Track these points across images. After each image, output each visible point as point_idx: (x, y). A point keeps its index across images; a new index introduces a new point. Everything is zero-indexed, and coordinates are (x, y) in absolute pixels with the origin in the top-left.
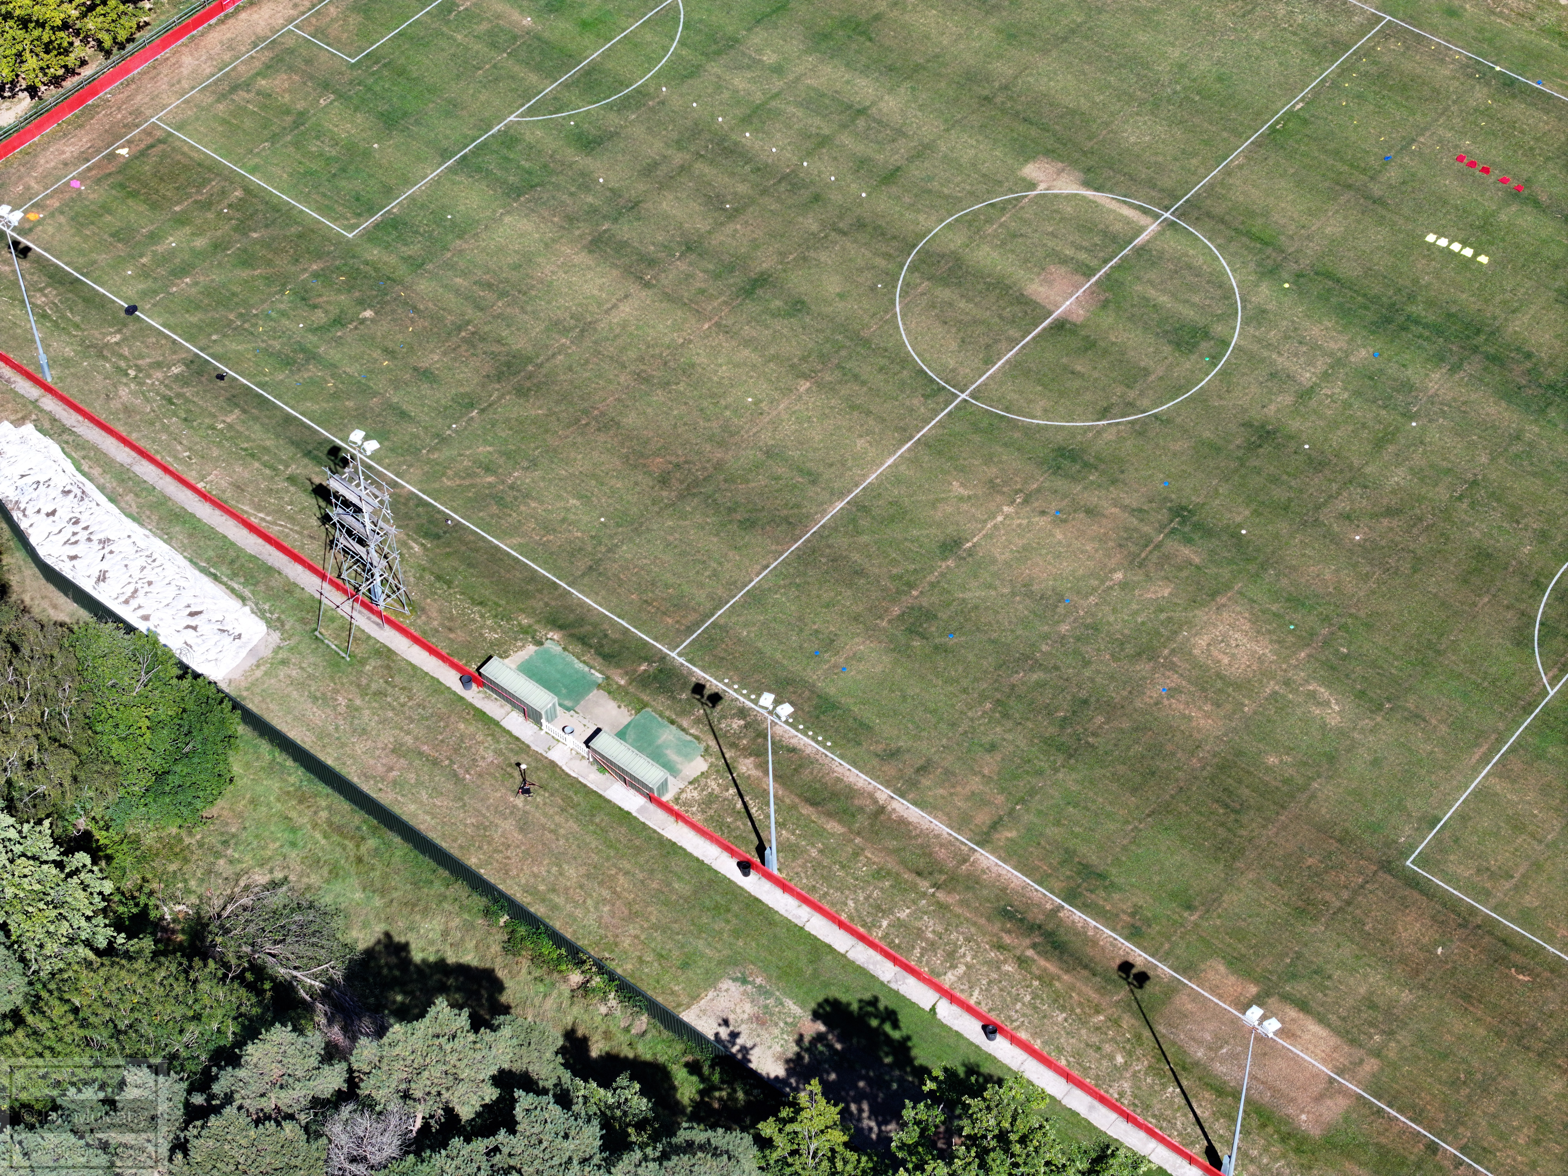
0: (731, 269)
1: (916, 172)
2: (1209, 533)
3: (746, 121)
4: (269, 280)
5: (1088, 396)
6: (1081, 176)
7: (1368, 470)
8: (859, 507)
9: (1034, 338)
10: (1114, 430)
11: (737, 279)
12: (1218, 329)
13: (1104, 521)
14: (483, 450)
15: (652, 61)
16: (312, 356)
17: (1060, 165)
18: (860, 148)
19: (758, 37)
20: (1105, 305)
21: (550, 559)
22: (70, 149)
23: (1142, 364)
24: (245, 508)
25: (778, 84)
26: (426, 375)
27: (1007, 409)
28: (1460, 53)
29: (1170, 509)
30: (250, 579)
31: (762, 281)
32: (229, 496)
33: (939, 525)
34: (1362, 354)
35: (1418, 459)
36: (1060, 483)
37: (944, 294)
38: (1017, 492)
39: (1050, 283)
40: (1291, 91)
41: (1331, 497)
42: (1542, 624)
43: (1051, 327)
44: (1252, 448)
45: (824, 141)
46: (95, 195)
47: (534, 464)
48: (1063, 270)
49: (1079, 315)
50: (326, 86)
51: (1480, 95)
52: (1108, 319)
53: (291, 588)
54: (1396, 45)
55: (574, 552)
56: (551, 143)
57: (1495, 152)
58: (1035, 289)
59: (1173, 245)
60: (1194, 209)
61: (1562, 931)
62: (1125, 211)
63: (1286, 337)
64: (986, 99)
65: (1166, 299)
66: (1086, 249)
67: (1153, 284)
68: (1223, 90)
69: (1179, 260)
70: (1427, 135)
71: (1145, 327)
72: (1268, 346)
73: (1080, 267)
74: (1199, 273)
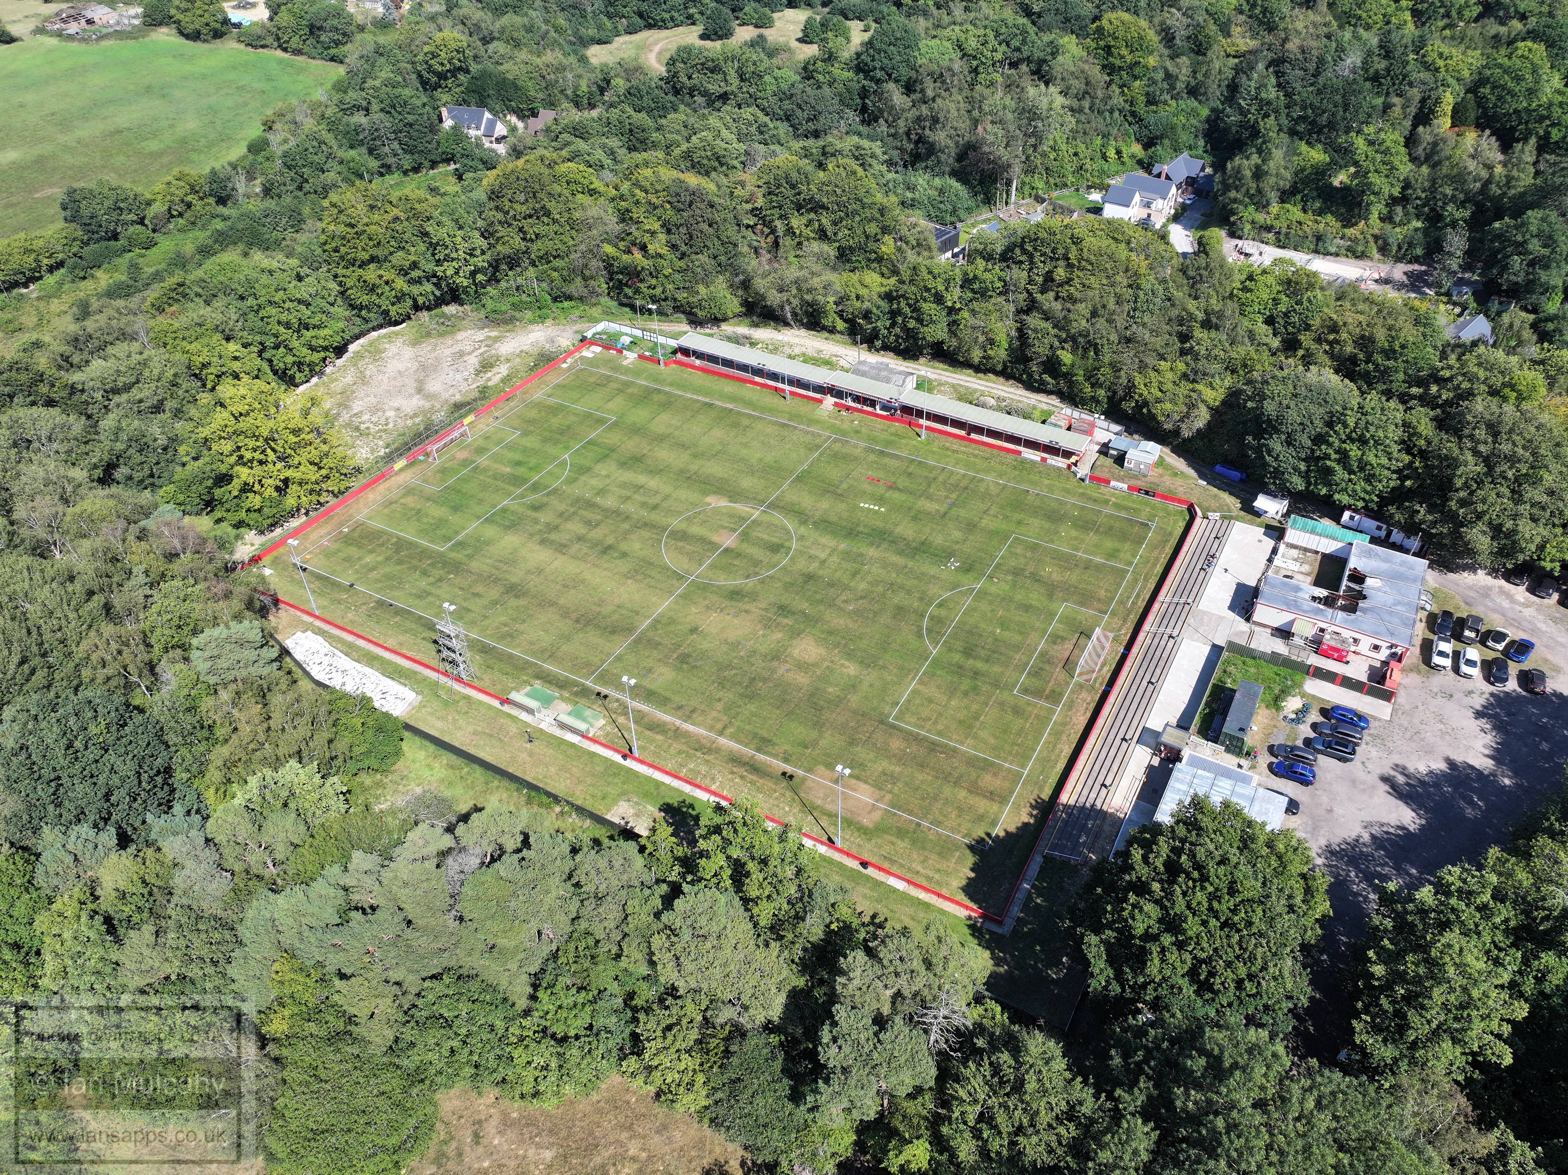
0: (597, 545)
1: (665, 504)
2: (794, 613)
3: (598, 494)
4: (410, 569)
5: (740, 572)
6: (728, 499)
7: (851, 584)
8: (657, 621)
9: (717, 555)
10: (752, 582)
11: (599, 548)
12: (787, 544)
13: (753, 614)
14: (503, 619)
15: (558, 478)
16: (429, 594)
17: (719, 496)
18: (643, 499)
19: (599, 466)
20: (743, 540)
21: (534, 654)
22: (323, 531)
23: (760, 559)
24: (404, 651)
25: (608, 481)
26: (477, 595)
27: (710, 580)
28: (863, 444)
29: (777, 607)
30: (407, 677)
31: (610, 547)
32: (396, 648)
33: (688, 623)
34: (843, 546)
35: (869, 578)
36: (733, 603)
37: (680, 544)
38: (717, 608)
40: (802, 463)
41: (838, 595)
42: (926, 629)
43: (723, 551)
44: (806, 582)
45: (628, 498)
46: (335, 546)
47: (524, 621)
48: (725, 531)
49: (733, 545)
50: (428, 499)
51: (872, 457)
52: (744, 546)
53: (425, 679)
54: (839, 445)
55: (543, 651)
56: (521, 510)
57: (881, 475)
58: (715, 538)
59: (766, 518)
60: (772, 506)
61: (955, 737)
62: (746, 509)
63: (813, 543)
64: (689, 478)
65: (766, 536)
66: (733, 523)
67: (760, 532)
68: (777, 465)
69: (769, 523)
70: (855, 472)
71: (759, 546)
72: (806, 548)
73: (731, 529)
74: (777, 526)
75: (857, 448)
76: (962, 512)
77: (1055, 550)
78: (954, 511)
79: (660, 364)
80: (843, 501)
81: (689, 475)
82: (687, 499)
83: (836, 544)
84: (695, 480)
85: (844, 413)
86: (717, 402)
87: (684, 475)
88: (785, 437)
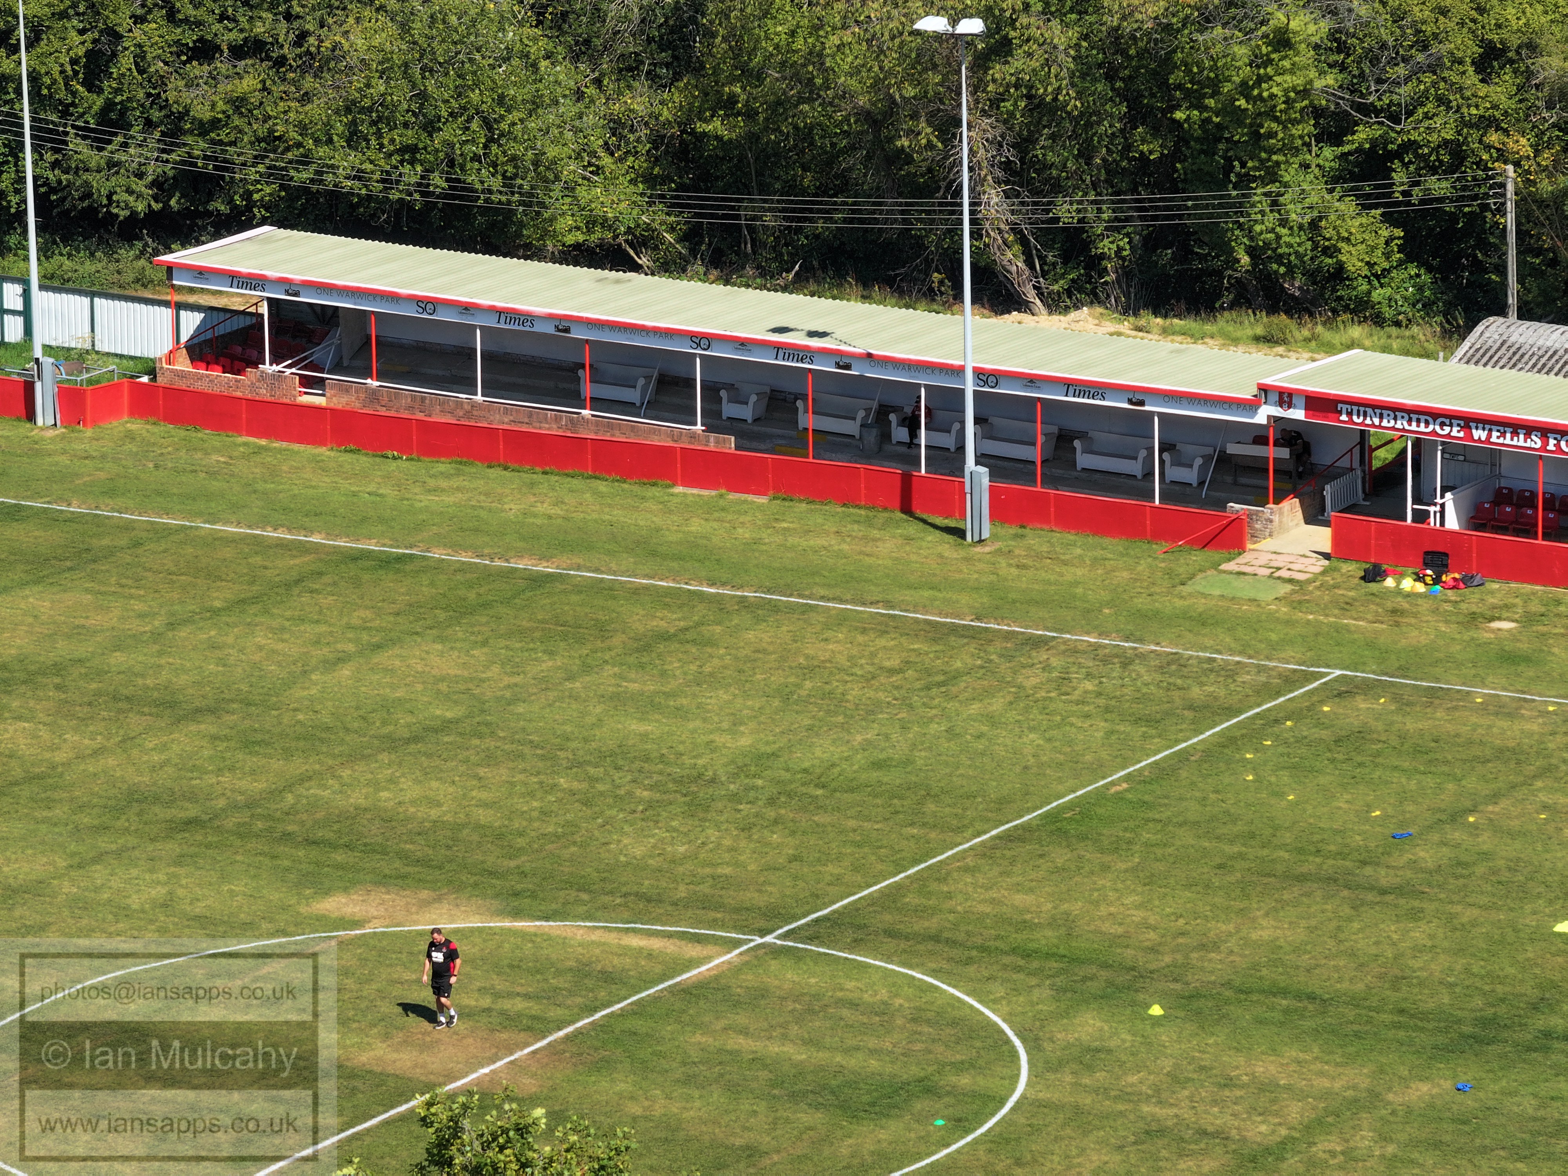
6: (496, 904)
9: (386, 1123)
12: (962, 1081)
17: (425, 894)
20: (600, 1067)
23: (738, 1142)
28: (1555, 702)
34: (1420, 1091)
39: (422, 1047)
40: (1088, 771)
49: (525, 1084)
52: (614, 1086)
54: (1372, 704)
59: (787, 976)
62: (635, 942)
63: (1176, 1080)
64: (190, 823)
65: (789, 1049)
66: (527, 996)
67: (744, 1032)
68: (893, 778)
69: (817, 997)
70: (1504, 803)
71: (734, 1089)
72: (1124, 1096)
73: (510, 1021)
74: (884, 1011)
75: (1511, 715)
79: (31, 416)
80: (1415, 915)
81: (192, 811)
82: (166, 905)
83: (1364, 1083)
84: (243, 833)
85: (1408, 584)
86: (437, 554)
87: (160, 812)
88: (954, 677)
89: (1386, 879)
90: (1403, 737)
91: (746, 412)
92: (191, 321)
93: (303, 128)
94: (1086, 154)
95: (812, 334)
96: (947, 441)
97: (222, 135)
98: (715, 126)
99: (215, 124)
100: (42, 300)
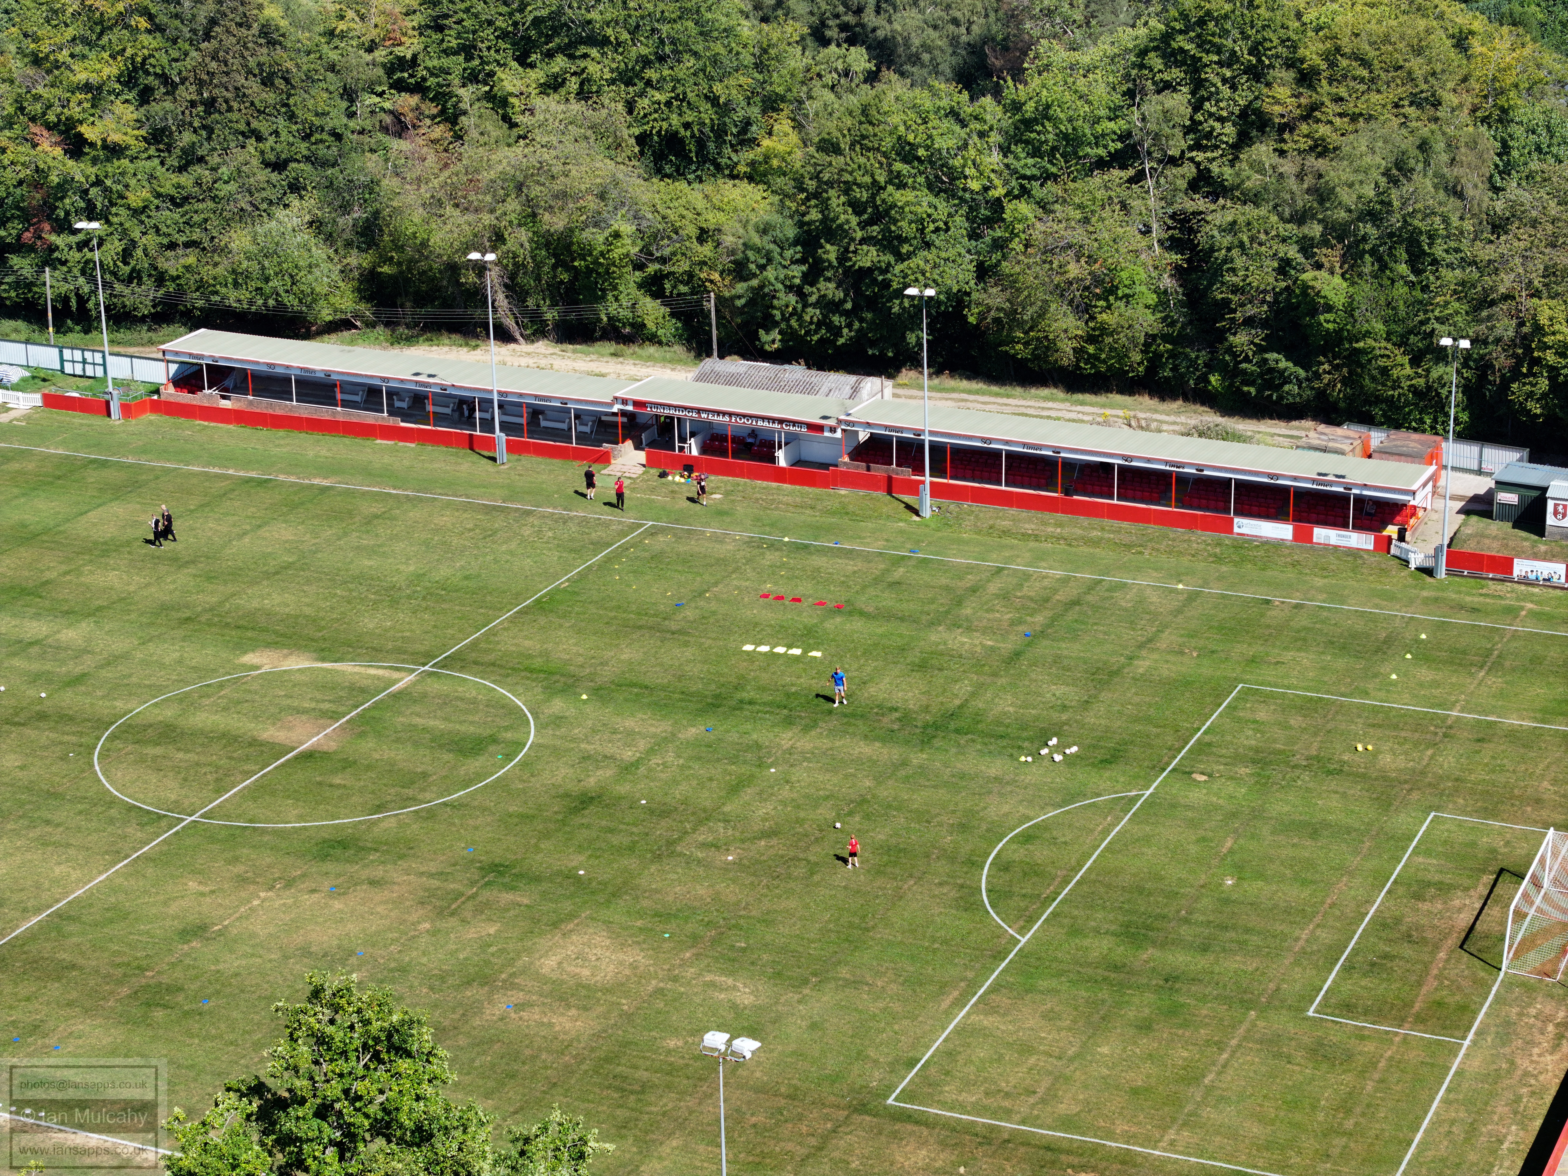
1: (108, 674)
2: (536, 879)
5: (354, 799)
6: (315, 655)
7: (727, 809)
8: (66, 918)
9: (276, 768)
10: (393, 820)
12: (508, 735)
13: (396, 887)
17: (285, 651)
18: (35, 667)
20: (362, 735)
23: (419, 770)
27: (251, 821)
28: (740, 535)
29: (481, 869)
33: (174, 918)
34: (692, 732)
35: (786, 793)
36: (331, 867)
37: (156, 751)
38: (275, 880)
39: (290, 729)
40: (551, 577)
41: (686, 833)
42: (989, 891)
43: (296, 758)
44: (575, 812)
48: (304, 717)
49: (331, 746)
51: (773, 558)
52: (368, 745)
54: (665, 538)
57: (804, 588)
58: (271, 733)
59: (435, 686)
60: (458, 661)
61: (1121, 1127)
62: (372, 671)
63: (594, 731)
64: (188, 619)
65: (437, 723)
66: (330, 701)
67: (418, 715)
68: (472, 584)
69: (447, 696)
70: (720, 586)
71: (416, 744)
72: (573, 740)
73: (324, 714)
74: (474, 701)
75: (722, 542)
76: (1071, 649)
77: (1375, 710)
78: (1044, 648)
79: (109, 415)
80: (686, 644)
81: (188, 614)
82: (180, 662)
83: (670, 729)
84: (210, 624)
85: (678, 478)
86: (281, 477)
87: (175, 615)
88: (495, 532)
89: (673, 626)
90: (678, 555)
91: (404, 405)
92: (173, 368)
93: (215, 278)
94: (538, 279)
95: (430, 376)
96: (487, 416)
97: (182, 281)
98: (386, 269)
99: (178, 277)
100: (110, 359)
